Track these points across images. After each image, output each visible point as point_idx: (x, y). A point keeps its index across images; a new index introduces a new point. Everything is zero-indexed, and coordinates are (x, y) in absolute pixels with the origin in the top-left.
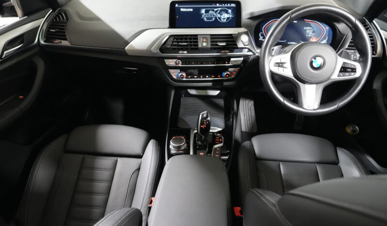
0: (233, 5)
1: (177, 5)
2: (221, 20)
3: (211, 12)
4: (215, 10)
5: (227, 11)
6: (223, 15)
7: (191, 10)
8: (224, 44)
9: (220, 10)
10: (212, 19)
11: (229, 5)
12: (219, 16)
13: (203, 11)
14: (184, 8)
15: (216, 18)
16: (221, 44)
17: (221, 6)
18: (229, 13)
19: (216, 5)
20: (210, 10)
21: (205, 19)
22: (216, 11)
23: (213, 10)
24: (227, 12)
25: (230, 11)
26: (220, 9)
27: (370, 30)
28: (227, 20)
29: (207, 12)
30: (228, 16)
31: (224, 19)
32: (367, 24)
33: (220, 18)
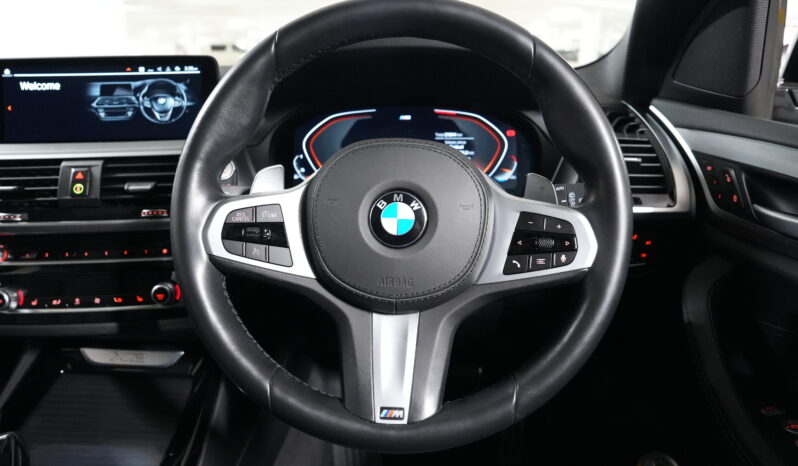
0: (191, 70)
1: (7, 73)
2: (153, 116)
3: (119, 92)
4: (135, 84)
5: (174, 88)
6: (161, 101)
7: (57, 86)
8: (148, 186)
9: (152, 87)
10: (124, 113)
11: (177, 68)
12: (147, 104)
13: (96, 90)
14: (31, 80)
15: (137, 110)
16: (133, 187)
17: (151, 72)
18: (181, 96)
19: (137, 70)
20: (115, 86)
21: (102, 115)
22: (139, 89)
23: (128, 87)
24: (173, 92)
25: (182, 88)
26: (149, 81)
27: (642, 132)
28: (173, 116)
29: (107, 91)
30: (177, 104)
31: (165, 112)
32: (631, 115)
33: (149, 111)
